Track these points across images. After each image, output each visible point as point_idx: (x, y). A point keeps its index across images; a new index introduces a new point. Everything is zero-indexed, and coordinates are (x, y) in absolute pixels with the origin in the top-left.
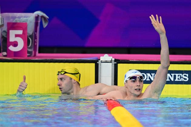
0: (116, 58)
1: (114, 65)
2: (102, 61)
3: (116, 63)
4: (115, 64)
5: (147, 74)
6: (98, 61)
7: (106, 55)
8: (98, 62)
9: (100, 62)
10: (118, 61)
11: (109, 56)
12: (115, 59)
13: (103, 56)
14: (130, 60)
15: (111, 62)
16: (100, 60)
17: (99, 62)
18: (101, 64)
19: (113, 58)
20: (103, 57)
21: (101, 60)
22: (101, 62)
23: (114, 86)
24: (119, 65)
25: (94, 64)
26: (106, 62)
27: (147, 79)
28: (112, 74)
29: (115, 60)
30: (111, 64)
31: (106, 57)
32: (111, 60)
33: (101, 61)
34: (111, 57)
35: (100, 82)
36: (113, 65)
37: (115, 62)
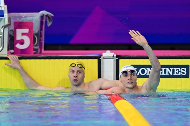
0: (118, 54)
1: (115, 61)
2: (105, 57)
3: (117, 59)
4: (117, 60)
5: (147, 69)
6: (101, 57)
7: (108, 52)
8: (100, 58)
9: (103, 58)
10: (119, 57)
11: (111, 52)
12: (117, 55)
13: (105, 52)
14: (131, 56)
15: (113, 58)
16: (102, 56)
17: (102, 58)
18: (103, 60)
19: (115, 54)
21: (103, 56)
22: (104, 58)
23: (116, 80)
24: (121, 61)
25: (96, 61)
26: (108, 58)
27: (147, 73)
28: (114, 69)
29: (117, 56)
30: (113, 59)
31: (108, 53)
32: (113, 56)
33: (104, 57)
34: (113, 53)
35: (103, 78)
37: (116, 57)
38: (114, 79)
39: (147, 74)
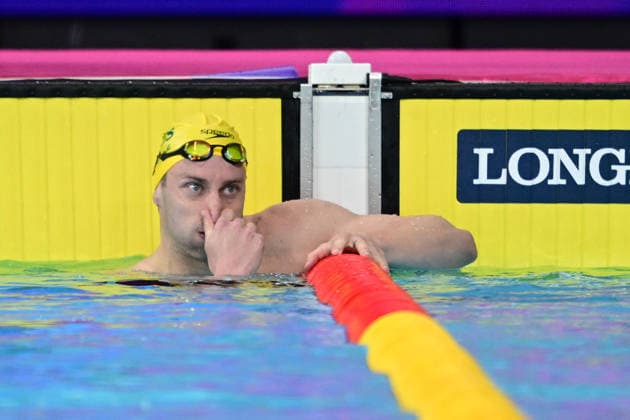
0: (392, 72)
1: (378, 109)
2: (320, 89)
3: (389, 95)
4: (384, 101)
5: (551, 151)
6: (298, 90)
7: (339, 57)
8: (295, 95)
9: (310, 92)
10: (398, 88)
11: (355, 61)
12: (384, 75)
13: (324, 60)
14: (466, 82)
15: (366, 93)
16: (305, 80)
17: (304, 93)
18: (311, 103)
19: (374, 69)
20: (323, 65)
21: (313, 80)
22: (315, 93)
24: (407, 107)
25: (274, 105)
26: (340, 91)
27: (550, 176)
28: (370, 153)
29: (388, 83)
30: (363, 99)
31: (338, 67)
32: (363, 81)
33: (315, 86)
34: (366, 67)
36: (373, 104)
37: (384, 90)
38: (371, 211)
39: (550, 182)
